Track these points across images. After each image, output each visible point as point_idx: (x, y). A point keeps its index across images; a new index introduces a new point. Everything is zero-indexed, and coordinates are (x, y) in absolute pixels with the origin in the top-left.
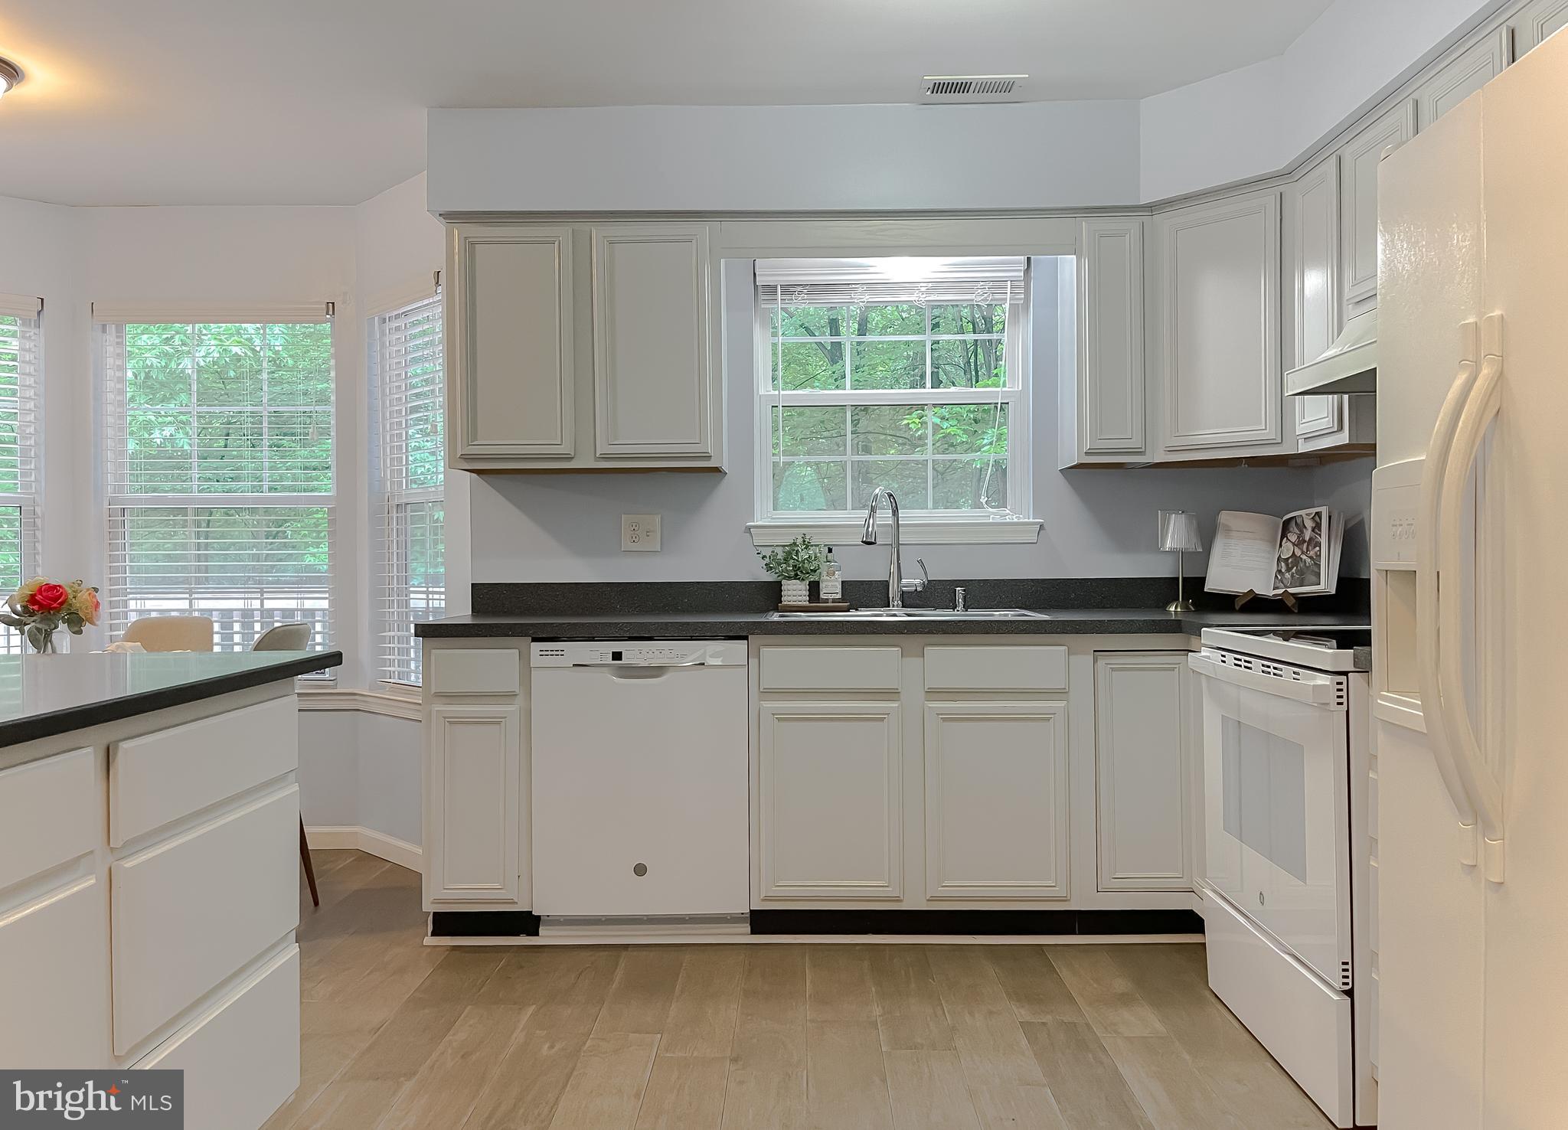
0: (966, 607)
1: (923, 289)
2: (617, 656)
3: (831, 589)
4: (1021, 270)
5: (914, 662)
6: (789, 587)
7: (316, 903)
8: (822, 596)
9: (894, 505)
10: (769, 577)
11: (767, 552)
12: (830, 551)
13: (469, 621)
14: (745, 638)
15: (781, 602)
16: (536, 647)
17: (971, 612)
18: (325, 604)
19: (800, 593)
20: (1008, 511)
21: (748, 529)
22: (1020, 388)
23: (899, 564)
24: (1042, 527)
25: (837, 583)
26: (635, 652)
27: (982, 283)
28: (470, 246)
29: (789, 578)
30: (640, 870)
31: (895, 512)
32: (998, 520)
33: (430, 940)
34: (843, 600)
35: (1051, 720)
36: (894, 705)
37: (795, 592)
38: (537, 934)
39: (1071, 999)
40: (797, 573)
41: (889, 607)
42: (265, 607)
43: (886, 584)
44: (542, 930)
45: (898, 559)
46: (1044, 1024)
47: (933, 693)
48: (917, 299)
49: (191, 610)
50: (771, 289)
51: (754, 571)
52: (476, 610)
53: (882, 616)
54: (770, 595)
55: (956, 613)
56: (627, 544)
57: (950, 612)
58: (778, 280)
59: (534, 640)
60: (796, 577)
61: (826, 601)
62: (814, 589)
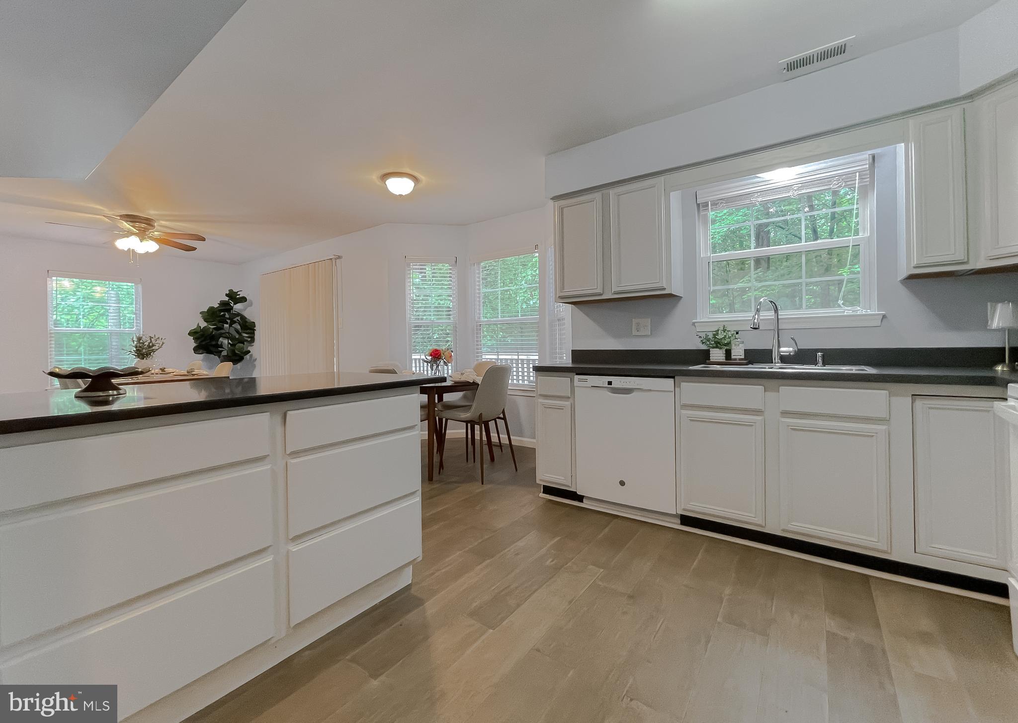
0: (824, 364)
1: (795, 188)
2: (610, 383)
3: (738, 352)
4: (866, 164)
5: (771, 395)
6: (713, 352)
7: (516, 470)
8: (733, 357)
9: (775, 307)
10: (704, 347)
11: (703, 335)
12: (737, 333)
13: (570, 365)
14: (673, 377)
15: (709, 359)
16: (577, 377)
17: (827, 367)
18: (537, 357)
19: (719, 355)
20: (859, 308)
21: (694, 324)
22: (869, 235)
23: (778, 340)
24: (884, 317)
25: (741, 350)
26: (619, 382)
27: (837, 178)
28: (562, 209)
29: (713, 348)
30: (622, 483)
31: (776, 310)
32: (850, 313)
33: (542, 495)
34: (745, 359)
35: (874, 438)
36: (759, 418)
37: (717, 355)
38: (582, 502)
39: (877, 625)
40: (718, 344)
41: (772, 363)
42: (519, 358)
43: (771, 351)
44: (584, 500)
45: (778, 337)
46: (846, 639)
47: (785, 414)
48: (791, 194)
49: (498, 359)
50: (706, 205)
51: (695, 344)
52: (573, 361)
53: (766, 368)
54: (703, 356)
55: (817, 367)
56: (635, 333)
57: (813, 367)
58: (710, 199)
59: (577, 374)
60: (717, 347)
61: (735, 359)
62: (728, 353)
